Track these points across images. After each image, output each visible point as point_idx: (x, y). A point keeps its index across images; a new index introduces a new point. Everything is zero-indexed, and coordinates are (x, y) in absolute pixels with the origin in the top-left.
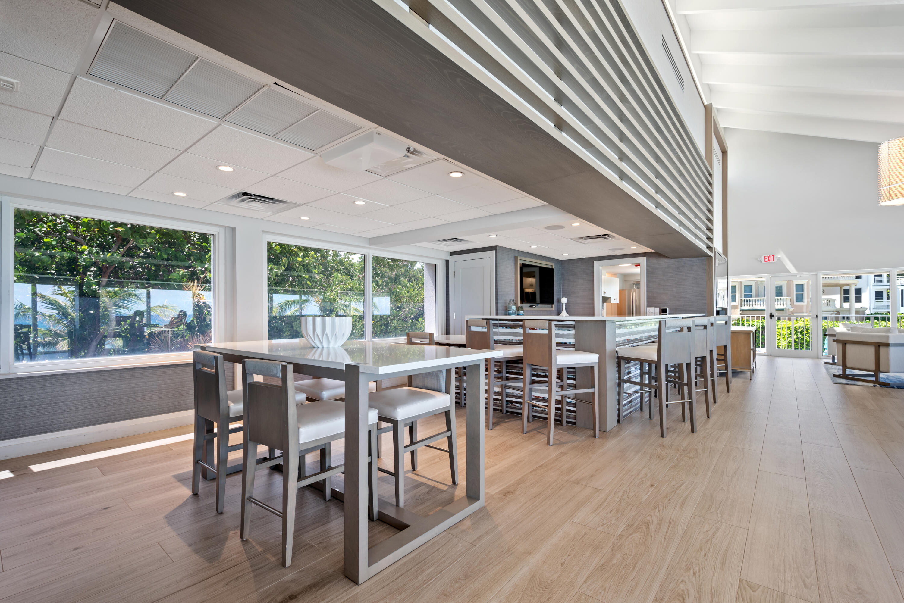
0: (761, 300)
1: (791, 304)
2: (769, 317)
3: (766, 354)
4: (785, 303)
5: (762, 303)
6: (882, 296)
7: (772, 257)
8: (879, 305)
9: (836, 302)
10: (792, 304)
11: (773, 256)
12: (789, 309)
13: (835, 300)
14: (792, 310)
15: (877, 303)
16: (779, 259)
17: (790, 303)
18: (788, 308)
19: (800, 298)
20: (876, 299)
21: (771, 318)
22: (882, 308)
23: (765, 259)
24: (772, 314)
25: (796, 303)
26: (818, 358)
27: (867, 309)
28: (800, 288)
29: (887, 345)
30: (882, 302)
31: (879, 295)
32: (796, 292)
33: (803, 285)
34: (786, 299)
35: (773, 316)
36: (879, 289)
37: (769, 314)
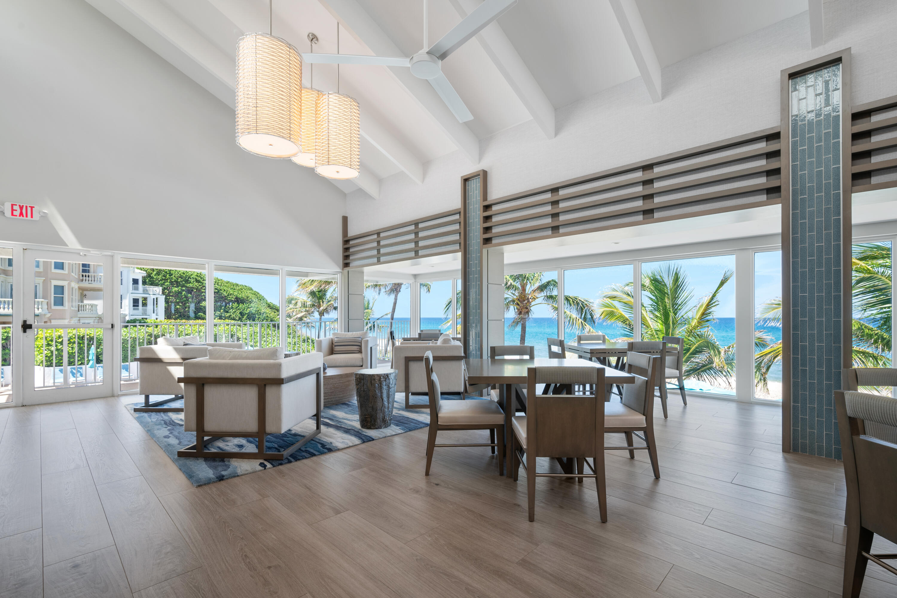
0: (5, 302)
1: (47, 309)
2: (20, 329)
3: (13, 404)
4: (40, 307)
5: (6, 306)
6: (138, 303)
7: (29, 209)
8: (136, 312)
9: (98, 307)
10: (49, 308)
11: (32, 208)
12: (45, 315)
13: (97, 305)
14: (49, 315)
15: (134, 309)
16: (44, 217)
17: (46, 307)
18: (43, 313)
19: (59, 302)
20: (134, 306)
21: (25, 331)
22: (138, 314)
23: (13, 210)
24: (28, 323)
25: (54, 307)
26: (113, 396)
27: (127, 315)
28: (60, 290)
29: (279, 382)
30: (138, 309)
31: (136, 302)
32: (54, 294)
33: (63, 287)
34: (42, 301)
35: (30, 327)
36: (136, 296)
37: (20, 323)
